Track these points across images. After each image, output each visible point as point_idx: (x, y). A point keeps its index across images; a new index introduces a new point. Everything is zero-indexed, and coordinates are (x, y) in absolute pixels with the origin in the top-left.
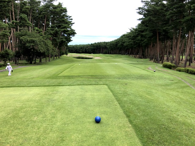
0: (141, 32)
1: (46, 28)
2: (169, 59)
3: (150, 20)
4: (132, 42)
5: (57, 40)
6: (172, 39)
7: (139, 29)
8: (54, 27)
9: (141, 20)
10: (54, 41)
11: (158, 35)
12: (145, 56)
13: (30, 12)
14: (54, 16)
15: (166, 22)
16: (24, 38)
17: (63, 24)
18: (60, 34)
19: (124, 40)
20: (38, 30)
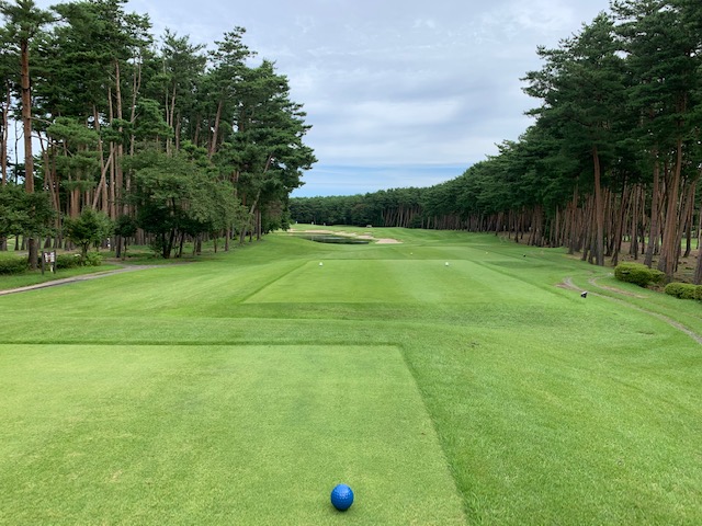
0: (537, 154)
1: (219, 141)
2: (640, 252)
3: (568, 116)
4: (506, 188)
5: (254, 182)
6: (650, 180)
7: (531, 144)
8: (245, 139)
9: (539, 116)
10: (242, 183)
11: (597, 166)
12: (553, 239)
13: (171, 92)
14: (245, 105)
15: (628, 122)
16: (145, 173)
17: (274, 129)
18: (266, 162)
19: (477, 182)
20: (193, 149)
